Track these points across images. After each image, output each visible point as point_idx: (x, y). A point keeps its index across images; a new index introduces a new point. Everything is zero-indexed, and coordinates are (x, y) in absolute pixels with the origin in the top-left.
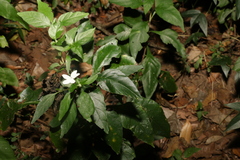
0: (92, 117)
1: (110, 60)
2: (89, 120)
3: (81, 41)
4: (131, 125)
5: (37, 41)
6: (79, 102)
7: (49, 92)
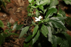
0: (47, 35)
1: (52, 14)
2: (46, 37)
3: (43, 4)
4: (59, 43)
5: (11, 7)
6: (42, 29)
7: (26, 26)
